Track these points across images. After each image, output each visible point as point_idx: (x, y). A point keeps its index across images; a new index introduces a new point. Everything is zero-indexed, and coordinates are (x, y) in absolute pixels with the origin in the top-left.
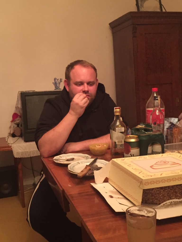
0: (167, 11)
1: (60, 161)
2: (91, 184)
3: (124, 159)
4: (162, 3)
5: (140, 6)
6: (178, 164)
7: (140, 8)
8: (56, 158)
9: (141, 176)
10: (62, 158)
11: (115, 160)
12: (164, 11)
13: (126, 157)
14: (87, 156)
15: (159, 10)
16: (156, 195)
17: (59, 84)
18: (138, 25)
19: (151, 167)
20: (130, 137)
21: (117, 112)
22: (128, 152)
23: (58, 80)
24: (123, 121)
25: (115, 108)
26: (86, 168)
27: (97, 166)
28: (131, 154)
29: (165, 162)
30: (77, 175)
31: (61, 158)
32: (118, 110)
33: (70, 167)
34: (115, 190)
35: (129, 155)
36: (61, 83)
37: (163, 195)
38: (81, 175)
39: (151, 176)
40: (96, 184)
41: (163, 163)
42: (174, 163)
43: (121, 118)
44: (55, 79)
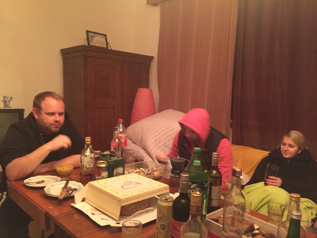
0: (112, 49)
1: (31, 184)
2: (71, 204)
3: (99, 181)
4: (108, 41)
5: (90, 40)
6: (139, 183)
7: (90, 42)
8: (26, 181)
9: (118, 195)
10: (32, 181)
11: (91, 182)
12: (109, 48)
13: (98, 179)
14: (56, 178)
15: (105, 47)
16: (127, 209)
17: (9, 101)
18: (88, 56)
19: (122, 187)
20: (101, 163)
21: (88, 141)
22: (99, 175)
23: (8, 98)
24: (92, 148)
25: (86, 138)
26: (63, 190)
27: (70, 187)
28: (102, 177)
29: (130, 182)
30: (58, 197)
31: (30, 182)
32: (89, 140)
33: (46, 190)
34: (93, 208)
35: (100, 177)
36: (11, 101)
37: (132, 208)
38: (61, 197)
39: (126, 195)
40: (76, 204)
41: (129, 183)
42: (137, 182)
43: (91, 146)
44: (4, 97)
